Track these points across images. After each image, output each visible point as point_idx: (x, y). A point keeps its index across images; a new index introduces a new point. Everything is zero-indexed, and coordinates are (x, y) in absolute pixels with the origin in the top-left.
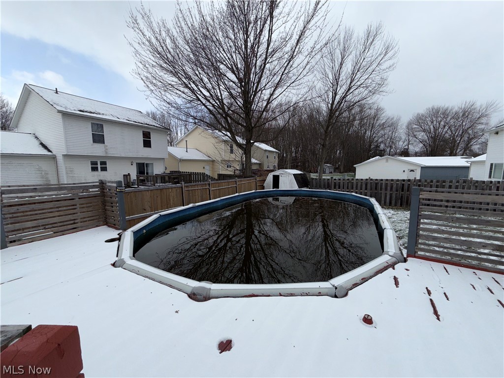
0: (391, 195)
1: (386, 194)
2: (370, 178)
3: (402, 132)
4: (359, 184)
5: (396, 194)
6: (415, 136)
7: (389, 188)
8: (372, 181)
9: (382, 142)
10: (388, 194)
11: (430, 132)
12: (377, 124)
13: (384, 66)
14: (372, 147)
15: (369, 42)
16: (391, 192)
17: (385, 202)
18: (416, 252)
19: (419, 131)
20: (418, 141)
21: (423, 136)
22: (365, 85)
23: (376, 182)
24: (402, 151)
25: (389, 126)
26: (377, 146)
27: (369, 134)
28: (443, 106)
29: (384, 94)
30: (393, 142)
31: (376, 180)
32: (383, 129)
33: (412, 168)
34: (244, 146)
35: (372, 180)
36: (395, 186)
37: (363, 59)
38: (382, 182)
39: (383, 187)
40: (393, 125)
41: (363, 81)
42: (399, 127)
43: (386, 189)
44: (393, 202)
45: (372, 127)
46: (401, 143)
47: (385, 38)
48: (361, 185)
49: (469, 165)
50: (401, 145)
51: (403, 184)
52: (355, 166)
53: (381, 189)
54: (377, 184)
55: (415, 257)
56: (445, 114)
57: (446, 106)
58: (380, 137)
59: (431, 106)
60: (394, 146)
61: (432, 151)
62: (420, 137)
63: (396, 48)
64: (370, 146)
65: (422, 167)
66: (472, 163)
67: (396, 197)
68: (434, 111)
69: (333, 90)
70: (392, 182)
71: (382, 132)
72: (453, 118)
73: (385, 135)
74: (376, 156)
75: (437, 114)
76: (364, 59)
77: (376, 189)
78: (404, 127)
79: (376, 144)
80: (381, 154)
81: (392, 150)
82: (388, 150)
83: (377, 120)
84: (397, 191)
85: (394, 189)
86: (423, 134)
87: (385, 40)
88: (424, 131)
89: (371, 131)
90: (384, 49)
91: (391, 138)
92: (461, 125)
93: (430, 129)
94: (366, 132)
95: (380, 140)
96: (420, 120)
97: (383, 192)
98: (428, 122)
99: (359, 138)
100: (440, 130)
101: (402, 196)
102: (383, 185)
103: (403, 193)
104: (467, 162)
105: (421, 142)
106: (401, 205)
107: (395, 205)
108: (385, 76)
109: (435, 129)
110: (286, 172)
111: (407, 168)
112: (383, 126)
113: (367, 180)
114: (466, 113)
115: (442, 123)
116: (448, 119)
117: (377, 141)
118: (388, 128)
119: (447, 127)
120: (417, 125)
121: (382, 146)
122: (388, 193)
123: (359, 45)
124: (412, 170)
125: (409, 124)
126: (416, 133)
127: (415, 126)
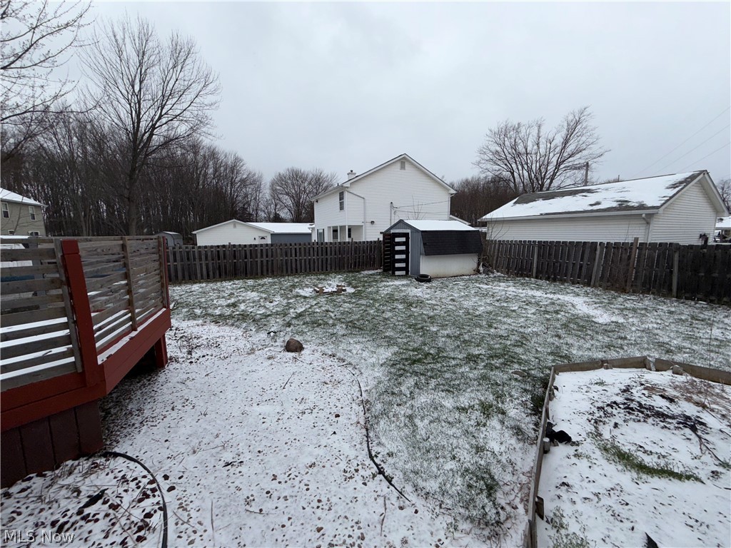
0: (207, 265)
5: (213, 263)
6: (280, 200)
7: (203, 257)
10: (203, 265)
11: (293, 197)
12: (237, 180)
16: (207, 262)
17: (202, 275)
19: (282, 194)
21: (287, 200)
25: (251, 184)
33: (263, 235)
36: (209, 254)
42: (262, 186)
43: (200, 259)
44: (211, 273)
49: (310, 231)
51: (218, 251)
52: (194, 232)
53: (194, 259)
59: (290, 167)
62: (284, 201)
65: (271, 234)
67: (213, 266)
68: (293, 172)
75: (296, 177)
77: (188, 259)
78: (268, 187)
83: (237, 174)
84: (213, 260)
85: (209, 258)
86: (286, 197)
88: (287, 194)
93: (293, 193)
96: (282, 181)
97: (197, 262)
98: (290, 185)
101: (219, 267)
103: (219, 261)
106: (220, 275)
107: (214, 278)
111: (258, 235)
117: (241, 201)
120: (280, 187)
122: (204, 263)
124: (263, 238)
125: (272, 185)
126: (280, 196)
127: (278, 188)
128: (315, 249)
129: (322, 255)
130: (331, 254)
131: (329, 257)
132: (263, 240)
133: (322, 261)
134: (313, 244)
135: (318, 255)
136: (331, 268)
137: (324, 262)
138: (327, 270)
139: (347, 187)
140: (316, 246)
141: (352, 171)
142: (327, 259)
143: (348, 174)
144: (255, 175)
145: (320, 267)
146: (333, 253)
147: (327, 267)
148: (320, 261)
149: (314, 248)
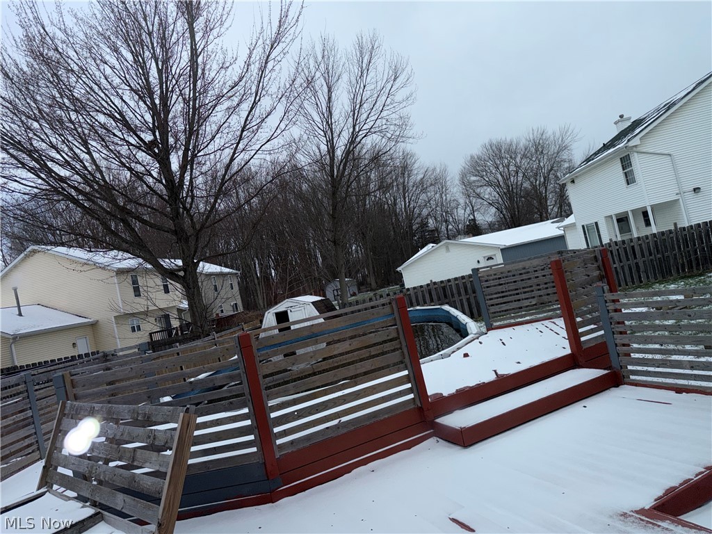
0: (468, 300)
1: (461, 300)
2: (431, 281)
3: (455, 191)
4: (420, 295)
6: (478, 196)
7: (462, 291)
8: (436, 286)
9: (429, 215)
10: (464, 300)
11: (499, 186)
12: (411, 184)
13: (398, 97)
14: (414, 227)
15: (365, 61)
16: (468, 296)
17: (462, 306)
18: (492, 325)
19: (481, 186)
20: (485, 203)
21: (490, 194)
22: (377, 129)
23: (443, 285)
24: (468, 226)
25: (431, 185)
26: (424, 224)
27: (403, 203)
28: (504, 139)
29: (411, 140)
30: (447, 212)
31: (442, 282)
32: (424, 190)
33: (489, 254)
34: (182, 273)
35: (435, 283)
36: (469, 286)
37: (362, 86)
38: (450, 284)
39: (455, 291)
40: (437, 182)
41: (372, 123)
42: (448, 183)
43: (459, 293)
44: (475, 311)
45: (404, 189)
46: (461, 211)
47: (388, 56)
48: (424, 296)
49: (563, 232)
50: (462, 214)
52: (399, 269)
53: (453, 295)
54: (444, 288)
55: (493, 329)
56: (511, 151)
57: (508, 140)
58: (424, 206)
59: (486, 141)
60: (451, 220)
61: (512, 217)
62: (487, 196)
63: (408, 69)
64: (411, 226)
65: (502, 250)
66: (565, 227)
68: (494, 148)
69: (327, 141)
70: (464, 281)
71: (423, 197)
72: (524, 156)
73: (429, 201)
74: (426, 244)
75: (499, 153)
76: (364, 86)
77: (445, 296)
78: (457, 182)
79: (419, 220)
80: (434, 237)
81: (450, 227)
82: (443, 228)
83: (409, 176)
85: (470, 291)
86: (489, 189)
87: (389, 60)
88: (489, 184)
89: (405, 199)
90: (391, 72)
91: (442, 205)
92: (539, 168)
93: (498, 181)
94: (395, 200)
95: (425, 212)
96: (477, 166)
97: (457, 298)
98: (491, 168)
99: (386, 213)
100: (512, 178)
102: (453, 286)
104: (559, 228)
105: (491, 204)
108: (404, 112)
109: (506, 180)
110: (298, 302)
111: (481, 255)
112: (422, 186)
113: (428, 285)
114: (538, 148)
115: (512, 168)
116: (518, 160)
117: (420, 214)
118: (432, 188)
119: (520, 175)
120: (476, 176)
121: (431, 223)
123: (351, 67)
124: (490, 258)
125: (463, 176)
126: (478, 190)
127: (473, 178)
128: (615, 253)
129: (628, 260)
130: (643, 256)
131: (640, 260)
132: (490, 261)
133: (630, 269)
134: (610, 246)
135: (621, 262)
136: (648, 278)
137: (634, 270)
138: (641, 282)
139: (636, 146)
140: (614, 248)
141: (621, 116)
142: (637, 264)
143: (616, 123)
144: (434, 170)
145: (629, 279)
146: (646, 253)
147: (640, 277)
148: (626, 268)
149: (611, 251)
